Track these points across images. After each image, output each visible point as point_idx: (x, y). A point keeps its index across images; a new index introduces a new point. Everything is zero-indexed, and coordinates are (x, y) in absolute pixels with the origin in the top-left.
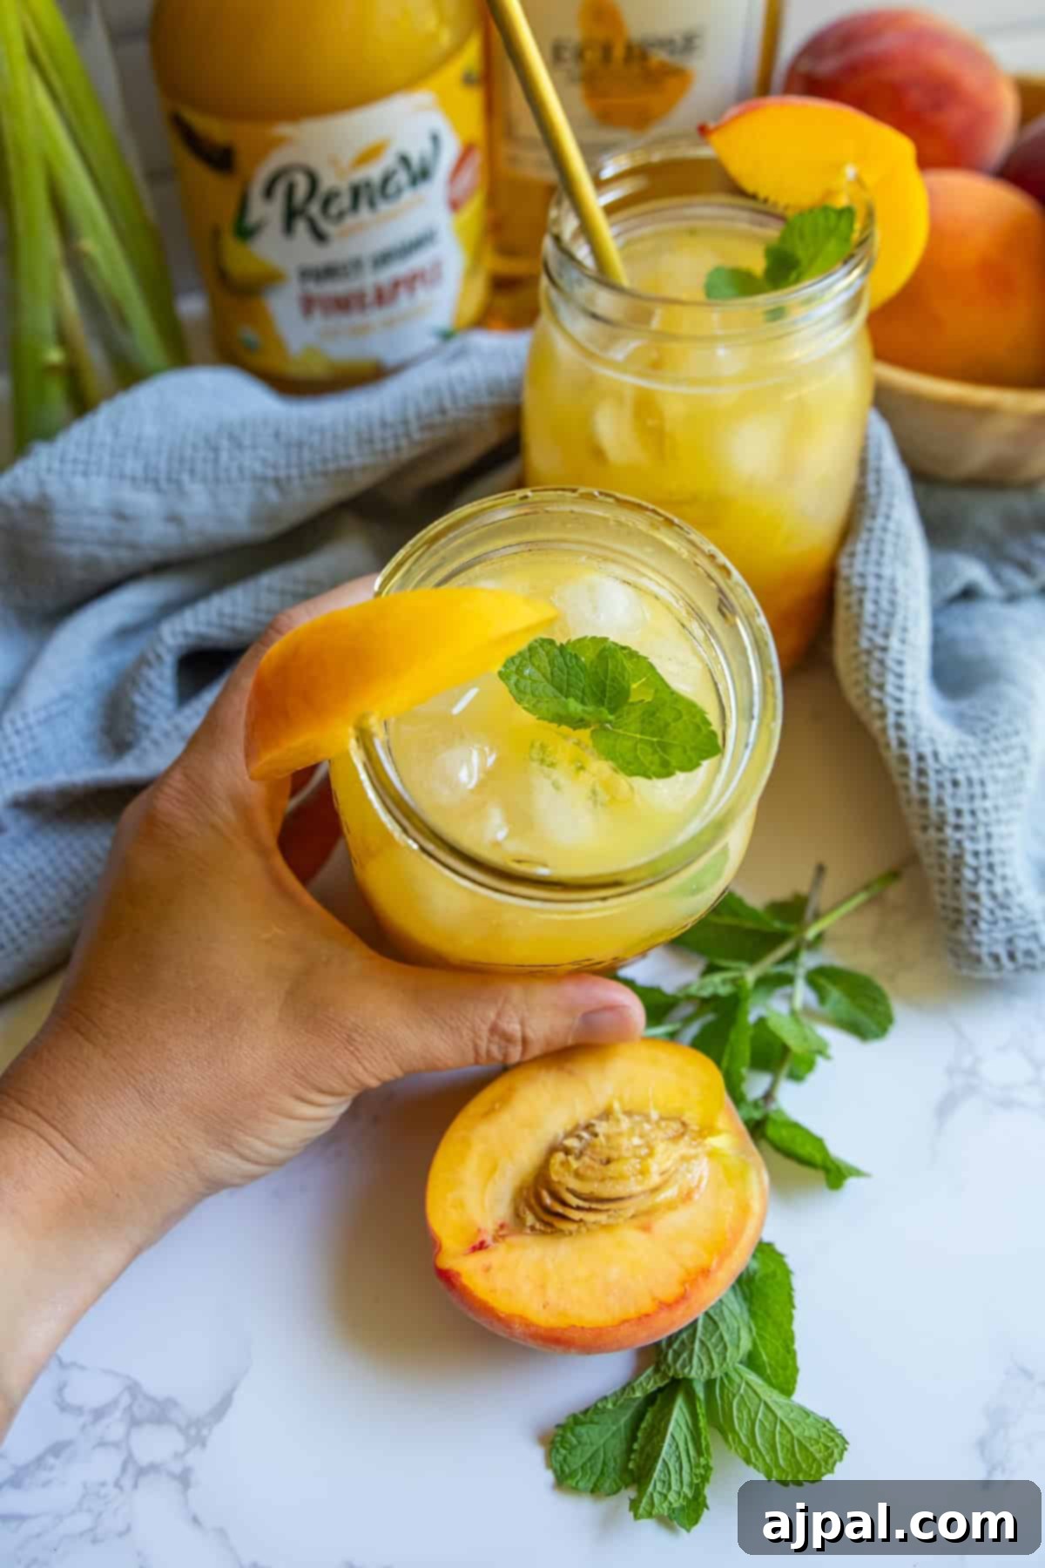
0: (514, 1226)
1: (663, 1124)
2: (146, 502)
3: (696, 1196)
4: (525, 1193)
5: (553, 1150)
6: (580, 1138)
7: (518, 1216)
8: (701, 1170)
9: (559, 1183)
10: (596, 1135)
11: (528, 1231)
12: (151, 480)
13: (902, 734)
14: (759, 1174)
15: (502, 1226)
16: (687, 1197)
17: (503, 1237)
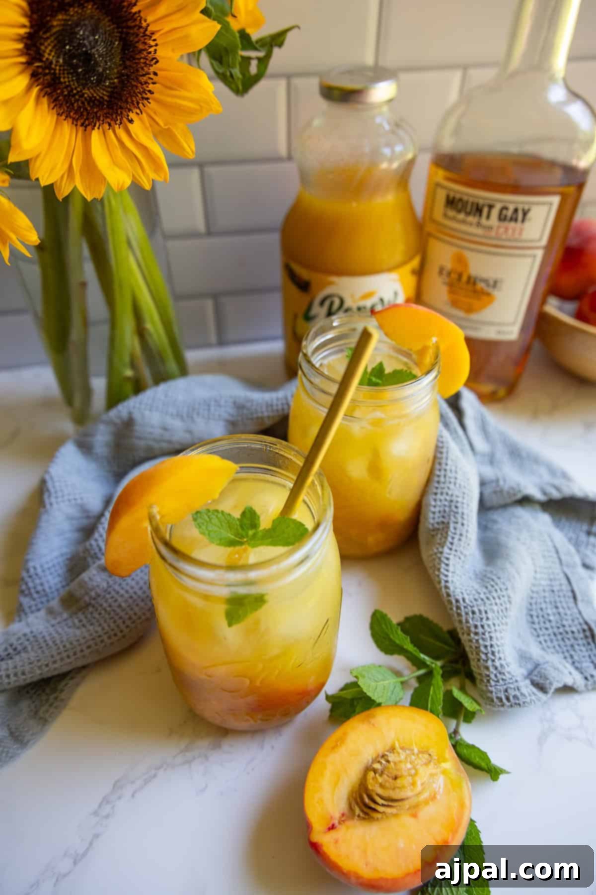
0: (348, 815)
1: (420, 755)
2: (177, 424)
3: (438, 797)
4: (354, 795)
5: (368, 769)
6: (379, 762)
7: (351, 809)
8: (441, 781)
9: (373, 790)
10: (388, 761)
11: (356, 817)
12: (179, 416)
13: (448, 590)
14: (467, 784)
15: (343, 815)
16: (433, 798)
17: (344, 821)
